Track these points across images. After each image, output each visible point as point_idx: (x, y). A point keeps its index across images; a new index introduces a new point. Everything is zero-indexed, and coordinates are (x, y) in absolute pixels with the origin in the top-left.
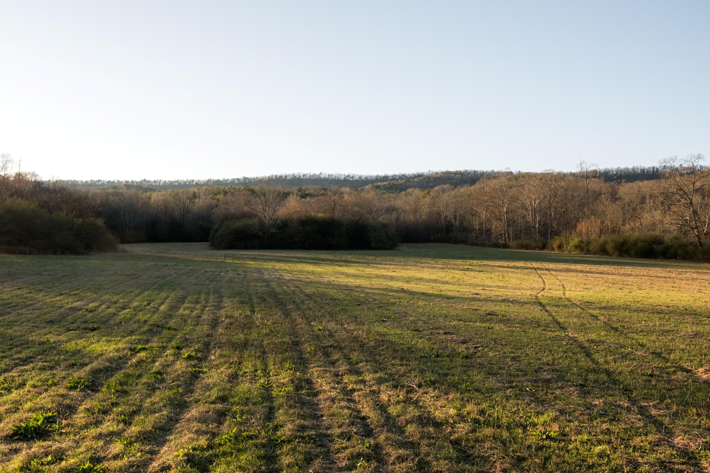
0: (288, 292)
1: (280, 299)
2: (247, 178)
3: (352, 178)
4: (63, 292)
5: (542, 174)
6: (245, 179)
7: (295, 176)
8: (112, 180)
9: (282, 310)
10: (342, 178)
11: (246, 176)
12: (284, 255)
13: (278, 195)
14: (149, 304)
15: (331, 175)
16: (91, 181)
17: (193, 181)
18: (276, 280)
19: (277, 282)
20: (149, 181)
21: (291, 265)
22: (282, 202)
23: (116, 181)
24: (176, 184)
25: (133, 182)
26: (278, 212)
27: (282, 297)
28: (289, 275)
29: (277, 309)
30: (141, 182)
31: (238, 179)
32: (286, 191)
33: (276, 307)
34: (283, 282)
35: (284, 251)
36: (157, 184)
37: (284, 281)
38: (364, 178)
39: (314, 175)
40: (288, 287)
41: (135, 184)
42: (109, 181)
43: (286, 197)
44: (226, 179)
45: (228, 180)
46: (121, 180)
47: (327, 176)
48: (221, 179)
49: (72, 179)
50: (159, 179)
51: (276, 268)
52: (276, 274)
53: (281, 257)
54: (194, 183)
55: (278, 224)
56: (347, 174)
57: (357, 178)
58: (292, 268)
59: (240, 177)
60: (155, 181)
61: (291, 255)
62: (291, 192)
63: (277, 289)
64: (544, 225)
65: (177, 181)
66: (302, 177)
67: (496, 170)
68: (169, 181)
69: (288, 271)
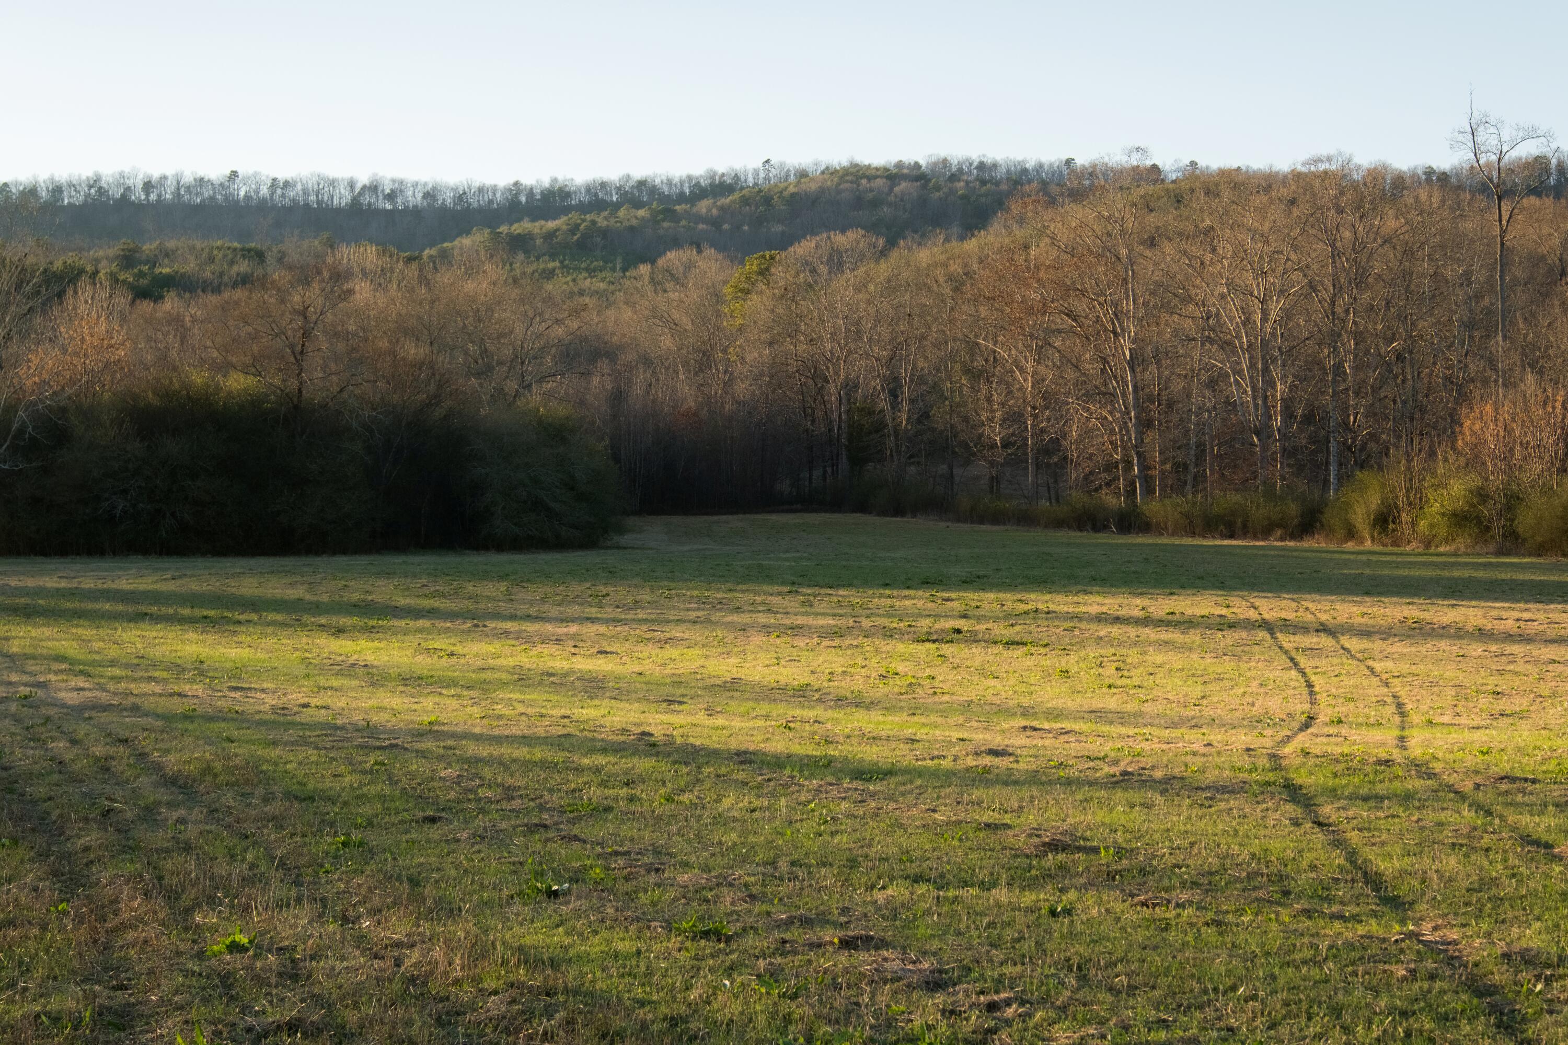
0: (77, 766)
1: (34, 802)
3: (391, 196)
5: (1297, 176)
7: (101, 190)
9: (43, 855)
10: (342, 197)
12: (51, 582)
13: (19, 286)
15: (287, 184)
18: (13, 707)
19: (17, 720)
21: (86, 632)
22: (38, 320)
26: (22, 371)
27: (42, 791)
28: (81, 682)
29: (21, 852)
32: (58, 265)
33: (15, 841)
34: (48, 719)
35: (54, 563)
37: (52, 712)
38: (448, 198)
39: (201, 181)
40: (74, 742)
43: (61, 295)
47: (264, 191)
51: (15, 648)
52: (14, 678)
53: (40, 592)
55: (21, 431)
56: (363, 179)
57: (414, 198)
58: (97, 645)
61: (88, 583)
62: (82, 271)
63: (18, 752)
64: (1308, 418)
66: (138, 195)
67: (1082, 160)
69: (72, 662)
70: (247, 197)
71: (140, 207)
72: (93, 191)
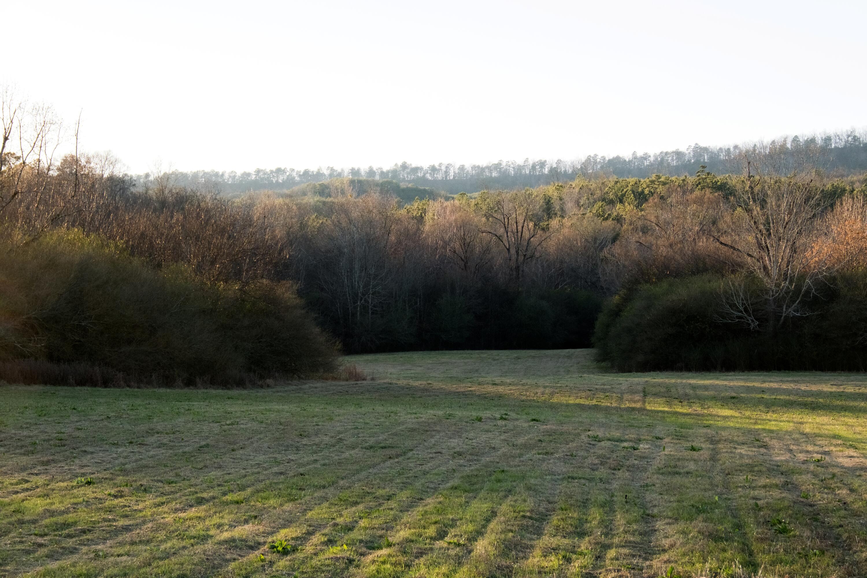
0: (855, 506)
1: (831, 528)
2: (706, 149)
4: (205, 495)
6: (699, 151)
7: (855, 139)
8: (313, 168)
9: (841, 562)
11: (703, 144)
12: (827, 388)
13: (807, 201)
14: (441, 535)
16: (258, 171)
17: (542, 164)
18: (812, 467)
19: (815, 475)
20: (416, 170)
21: (851, 421)
22: (817, 222)
23: (327, 172)
24: (495, 174)
25: (371, 172)
26: (808, 254)
27: (834, 520)
28: (852, 452)
29: (826, 559)
30: (395, 172)
31: (679, 154)
32: (829, 186)
33: (822, 552)
34: (834, 475)
35: (826, 376)
36: (439, 176)
37: (836, 471)
40: (852, 490)
41: (377, 178)
42: (306, 173)
43: (832, 206)
44: (640, 154)
45: (645, 157)
46: (338, 168)
48: (626, 155)
49: (208, 170)
50: (445, 162)
51: (807, 429)
52: (810, 448)
53: (819, 394)
54: (546, 171)
55: (808, 292)
58: (858, 429)
59: (683, 149)
60: (433, 169)
61: (850, 389)
62: (844, 190)
63: (818, 496)
65: (497, 166)
68: (474, 167)
69: (846, 439)
72: (850, 139)
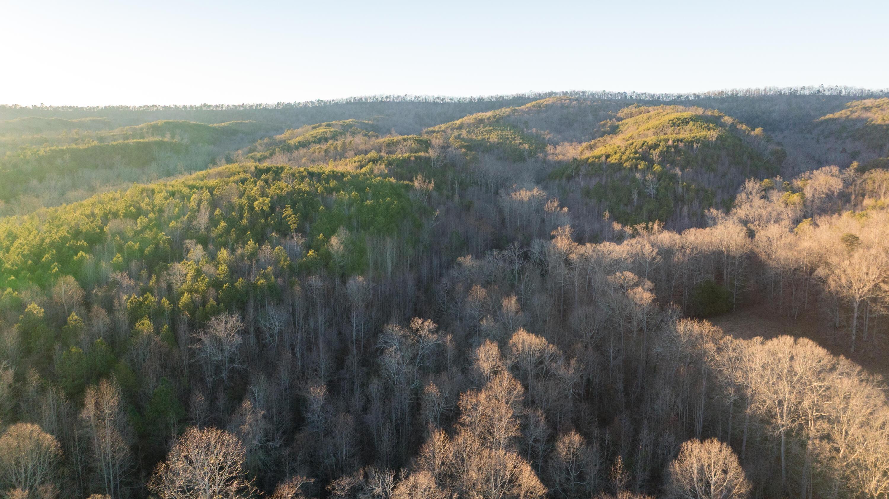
3: (442, 100)
6: (319, 101)
7: (376, 99)
10: (431, 100)
11: (321, 99)
15: (418, 97)
16: (145, 106)
17: (260, 105)
20: (210, 106)
23: (172, 106)
24: (241, 109)
25: (191, 107)
30: (201, 107)
31: (312, 102)
36: (219, 109)
38: (455, 100)
39: (399, 96)
44: (297, 102)
45: (299, 103)
46: (178, 105)
47: (413, 99)
48: (292, 102)
54: (262, 107)
56: (436, 96)
57: (447, 100)
59: (314, 100)
65: (242, 105)
66: (384, 100)
68: (233, 106)
70: (409, 100)
71: (385, 103)
72: (374, 99)
